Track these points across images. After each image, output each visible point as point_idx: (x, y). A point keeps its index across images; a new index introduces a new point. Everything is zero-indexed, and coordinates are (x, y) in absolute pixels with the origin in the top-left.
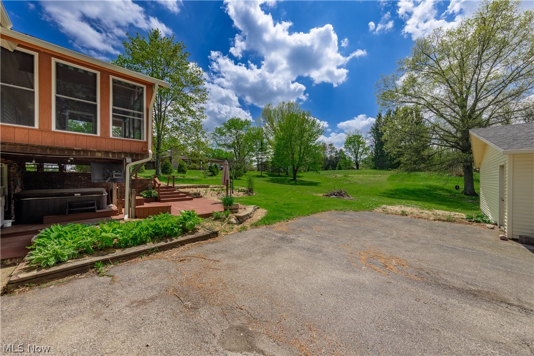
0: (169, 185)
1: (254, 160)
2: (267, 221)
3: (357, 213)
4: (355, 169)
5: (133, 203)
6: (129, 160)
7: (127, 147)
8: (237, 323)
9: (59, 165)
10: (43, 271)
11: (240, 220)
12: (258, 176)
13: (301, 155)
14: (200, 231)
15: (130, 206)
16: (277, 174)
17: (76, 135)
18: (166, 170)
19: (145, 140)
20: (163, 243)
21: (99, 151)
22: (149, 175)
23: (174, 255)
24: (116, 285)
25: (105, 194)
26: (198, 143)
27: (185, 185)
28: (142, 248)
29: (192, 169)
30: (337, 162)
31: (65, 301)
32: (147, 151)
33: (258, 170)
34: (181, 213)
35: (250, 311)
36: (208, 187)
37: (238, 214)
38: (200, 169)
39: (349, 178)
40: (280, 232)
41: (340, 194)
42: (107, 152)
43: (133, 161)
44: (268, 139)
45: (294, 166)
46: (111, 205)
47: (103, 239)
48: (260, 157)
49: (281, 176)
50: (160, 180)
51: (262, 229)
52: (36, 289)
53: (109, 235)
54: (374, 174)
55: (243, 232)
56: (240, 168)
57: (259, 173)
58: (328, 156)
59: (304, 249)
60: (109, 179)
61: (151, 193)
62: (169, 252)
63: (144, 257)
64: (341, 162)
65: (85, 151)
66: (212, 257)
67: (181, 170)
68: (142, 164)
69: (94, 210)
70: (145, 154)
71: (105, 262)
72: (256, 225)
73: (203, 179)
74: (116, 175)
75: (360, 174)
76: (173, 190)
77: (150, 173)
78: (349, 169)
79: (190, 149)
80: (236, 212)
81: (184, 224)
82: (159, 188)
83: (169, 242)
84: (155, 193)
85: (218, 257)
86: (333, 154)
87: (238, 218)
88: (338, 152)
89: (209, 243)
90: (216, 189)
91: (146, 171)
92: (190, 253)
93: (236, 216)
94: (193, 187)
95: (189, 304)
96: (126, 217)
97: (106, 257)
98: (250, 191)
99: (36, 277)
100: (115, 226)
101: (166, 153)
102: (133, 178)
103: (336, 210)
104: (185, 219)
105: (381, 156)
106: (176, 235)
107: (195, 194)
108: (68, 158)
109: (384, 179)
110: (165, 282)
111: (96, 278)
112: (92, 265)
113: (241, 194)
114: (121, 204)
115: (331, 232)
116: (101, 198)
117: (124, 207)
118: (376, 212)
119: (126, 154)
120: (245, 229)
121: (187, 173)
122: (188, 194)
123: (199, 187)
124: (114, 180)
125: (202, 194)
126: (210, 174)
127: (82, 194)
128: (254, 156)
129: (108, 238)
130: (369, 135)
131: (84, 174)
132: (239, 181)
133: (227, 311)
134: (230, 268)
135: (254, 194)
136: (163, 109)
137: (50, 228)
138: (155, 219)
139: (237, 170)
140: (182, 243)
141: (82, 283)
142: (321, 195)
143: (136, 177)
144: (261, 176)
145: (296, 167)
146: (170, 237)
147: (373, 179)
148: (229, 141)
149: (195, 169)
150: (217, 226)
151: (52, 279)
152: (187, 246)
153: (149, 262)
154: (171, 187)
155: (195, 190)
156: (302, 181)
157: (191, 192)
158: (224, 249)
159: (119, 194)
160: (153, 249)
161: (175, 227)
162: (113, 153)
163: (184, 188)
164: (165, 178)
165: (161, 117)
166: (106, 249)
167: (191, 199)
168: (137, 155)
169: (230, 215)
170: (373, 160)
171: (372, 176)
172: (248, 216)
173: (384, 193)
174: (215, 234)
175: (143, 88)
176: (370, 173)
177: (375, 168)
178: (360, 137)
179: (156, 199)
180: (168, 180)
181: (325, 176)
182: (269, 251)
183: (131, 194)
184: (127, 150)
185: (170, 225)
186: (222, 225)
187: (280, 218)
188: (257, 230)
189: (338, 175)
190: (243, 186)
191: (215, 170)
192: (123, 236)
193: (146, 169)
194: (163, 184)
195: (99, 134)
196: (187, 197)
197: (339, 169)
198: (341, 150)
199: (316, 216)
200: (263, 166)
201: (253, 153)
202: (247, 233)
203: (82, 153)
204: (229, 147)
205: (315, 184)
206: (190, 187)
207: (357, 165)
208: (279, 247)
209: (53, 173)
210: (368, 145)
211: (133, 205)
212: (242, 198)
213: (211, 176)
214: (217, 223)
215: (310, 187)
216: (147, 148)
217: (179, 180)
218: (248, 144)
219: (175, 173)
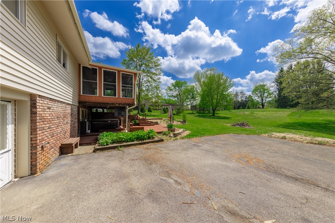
0: (144, 118)
1: (188, 104)
2: (189, 137)
3: (248, 136)
4: (261, 108)
5: (129, 125)
6: (127, 107)
7: (127, 102)
8: (165, 170)
9: (102, 109)
10: (103, 147)
11: (175, 135)
12: (190, 113)
13: (218, 101)
14: (155, 138)
15: (128, 127)
16: (203, 112)
17: (109, 97)
18: (142, 110)
19: (133, 98)
20: (140, 142)
21: (117, 104)
22: (135, 113)
23: (145, 147)
24: (125, 154)
25: (119, 121)
26: (157, 96)
27: (151, 118)
28: (133, 143)
29: (155, 110)
30: (246, 104)
31: (110, 156)
32: (134, 103)
33: (191, 110)
34: (148, 130)
35: (171, 168)
36: (162, 119)
37: (174, 133)
38: (159, 110)
39: (254, 115)
40: (194, 142)
41: (242, 125)
42: (120, 104)
43: (129, 107)
44: (197, 91)
45: (213, 108)
46: (121, 126)
47: (120, 138)
48: (192, 102)
49: (205, 113)
50: (140, 116)
51: (186, 140)
52: (102, 152)
53: (122, 136)
54: (276, 112)
55: (176, 141)
56: (180, 109)
57: (191, 112)
58: (240, 100)
59: (204, 150)
60: (120, 115)
61: (136, 121)
62: (143, 145)
63: (134, 146)
64: (249, 104)
65: (113, 104)
66: (160, 149)
67: (150, 110)
68: (132, 108)
69: (115, 128)
70: (133, 104)
71: (121, 146)
72: (183, 138)
73: (160, 115)
74: (123, 113)
75: (264, 111)
76: (145, 121)
77: (135, 112)
78: (256, 108)
79: (154, 100)
80: (174, 132)
81: (149, 135)
82: (139, 119)
83: (143, 142)
84: (137, 122)
85: (162, 149)
86: (244, 99)
87: (174, 134)
88: (248, 97)
89: (159, 144)
90: (166, 120)
91: (134, 111)
92: (151, 147)
93: (173, 133)
94: (154, 119)
95: (149, 162)
96: (127, 131)
97: (121, 145)
98: (184, 122)
99: (101, 148)
100: (124, 133)
101: (142, 102)
102: (129, 115)
103: (234, 133)
104: (149, 133)
105: (283, 99)
106: (145, 139)
107: (155, 123)
108: (107, 107)
109: (285, 115)
110: (141, 155)
111: (118, 151)
112: (117, 147)
113: (179, 123)
114: (125, 126)
115: (224, 144)
116: (117, 123)
117: (126, 127)
118: (263, 136)
119: (127, 104)
120: (177, 139)
121: (152, 112)
122: (152, 122)
123: (158, 119)
124: (122, 116)
125: (159, 123)
126: (164, 112)
127: (111, 121)
128: (188, 102)
129: (121, 137)
130: (273, 84)
131: (111, 113)
132: (179, 116)
133: (162, 166)
134: (166, 153)
135: (187, 123)
136: (141, 81)
137: (103, 133)
138: (137, 132)
139: (178, 110)
140: (148, 143)
141: (114, 152)
142: (229, 125)
143: (130, 114)
144: (193, 113)
145: (214, 108)
146: (143, 140)
147: (274, 115)
148: (175, 94)
149: (157, 110)
150: (164, 137)
151: (106, 150)
152: (150, 144)
153: (136, 148)
154: (144, 119)
155: (155, 121)
156: (218, 116)
157: (154, 122)
158: (165, 147)
159: (124, 122)
160: (137, 144)
161: (145, 136)
162: (122, 104)
163: (151, 119)
164: (142, 114)
165: (140, 85)
166: (121, 142)
167: (154, 125)
168: (130, 104)
169: (171, 133)
170: (276, 102)
171: (274, 113)
172: (179, 134)
173: (281, 125)
174: (162, 140)
175: (132, 75)
176: (273, 111)
177: (278, 107)
178: (265, 85)
179: (138, 125)
180: (143, 115)
181: (236, 113)
182: (186, 149)
183: (128, 121)
184: (127, 103)
185: (143, 135)
186: (166, 137)
187: (197, 136)
188: (183, 140)
189: (246, 113)
190: (180, 119)
191: (166, 110)
192: (126, 137)
193: (134, 110)
194: (141, 117)
195: (117, 97)
196: (152, 124)
197: (248, 108)
198: (250, 95)
199: (219, 136)
200: (194, 108)
201: (188, 100)
202: (177, 141)
203: (111, 105)
204: (175, 97)
205: (228, 118)
206: (153, 119)
207: (263, 105)
208: (191, 148)
209: (100, 112)
210: (272, 91)
211: (129, 127)
212: (179, 125)
213: (164, 113)
214: (164, 136)
215: (223, 120)
216: (134, 101)
217: (148, 116)
218: (185, 95)
219: (147, 112)
